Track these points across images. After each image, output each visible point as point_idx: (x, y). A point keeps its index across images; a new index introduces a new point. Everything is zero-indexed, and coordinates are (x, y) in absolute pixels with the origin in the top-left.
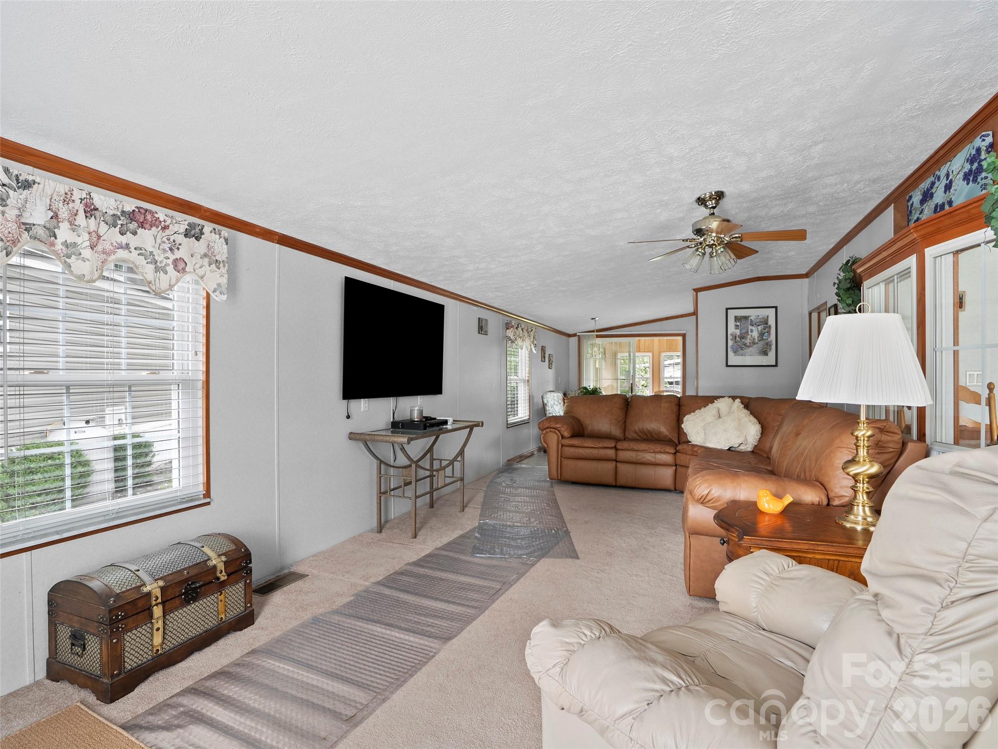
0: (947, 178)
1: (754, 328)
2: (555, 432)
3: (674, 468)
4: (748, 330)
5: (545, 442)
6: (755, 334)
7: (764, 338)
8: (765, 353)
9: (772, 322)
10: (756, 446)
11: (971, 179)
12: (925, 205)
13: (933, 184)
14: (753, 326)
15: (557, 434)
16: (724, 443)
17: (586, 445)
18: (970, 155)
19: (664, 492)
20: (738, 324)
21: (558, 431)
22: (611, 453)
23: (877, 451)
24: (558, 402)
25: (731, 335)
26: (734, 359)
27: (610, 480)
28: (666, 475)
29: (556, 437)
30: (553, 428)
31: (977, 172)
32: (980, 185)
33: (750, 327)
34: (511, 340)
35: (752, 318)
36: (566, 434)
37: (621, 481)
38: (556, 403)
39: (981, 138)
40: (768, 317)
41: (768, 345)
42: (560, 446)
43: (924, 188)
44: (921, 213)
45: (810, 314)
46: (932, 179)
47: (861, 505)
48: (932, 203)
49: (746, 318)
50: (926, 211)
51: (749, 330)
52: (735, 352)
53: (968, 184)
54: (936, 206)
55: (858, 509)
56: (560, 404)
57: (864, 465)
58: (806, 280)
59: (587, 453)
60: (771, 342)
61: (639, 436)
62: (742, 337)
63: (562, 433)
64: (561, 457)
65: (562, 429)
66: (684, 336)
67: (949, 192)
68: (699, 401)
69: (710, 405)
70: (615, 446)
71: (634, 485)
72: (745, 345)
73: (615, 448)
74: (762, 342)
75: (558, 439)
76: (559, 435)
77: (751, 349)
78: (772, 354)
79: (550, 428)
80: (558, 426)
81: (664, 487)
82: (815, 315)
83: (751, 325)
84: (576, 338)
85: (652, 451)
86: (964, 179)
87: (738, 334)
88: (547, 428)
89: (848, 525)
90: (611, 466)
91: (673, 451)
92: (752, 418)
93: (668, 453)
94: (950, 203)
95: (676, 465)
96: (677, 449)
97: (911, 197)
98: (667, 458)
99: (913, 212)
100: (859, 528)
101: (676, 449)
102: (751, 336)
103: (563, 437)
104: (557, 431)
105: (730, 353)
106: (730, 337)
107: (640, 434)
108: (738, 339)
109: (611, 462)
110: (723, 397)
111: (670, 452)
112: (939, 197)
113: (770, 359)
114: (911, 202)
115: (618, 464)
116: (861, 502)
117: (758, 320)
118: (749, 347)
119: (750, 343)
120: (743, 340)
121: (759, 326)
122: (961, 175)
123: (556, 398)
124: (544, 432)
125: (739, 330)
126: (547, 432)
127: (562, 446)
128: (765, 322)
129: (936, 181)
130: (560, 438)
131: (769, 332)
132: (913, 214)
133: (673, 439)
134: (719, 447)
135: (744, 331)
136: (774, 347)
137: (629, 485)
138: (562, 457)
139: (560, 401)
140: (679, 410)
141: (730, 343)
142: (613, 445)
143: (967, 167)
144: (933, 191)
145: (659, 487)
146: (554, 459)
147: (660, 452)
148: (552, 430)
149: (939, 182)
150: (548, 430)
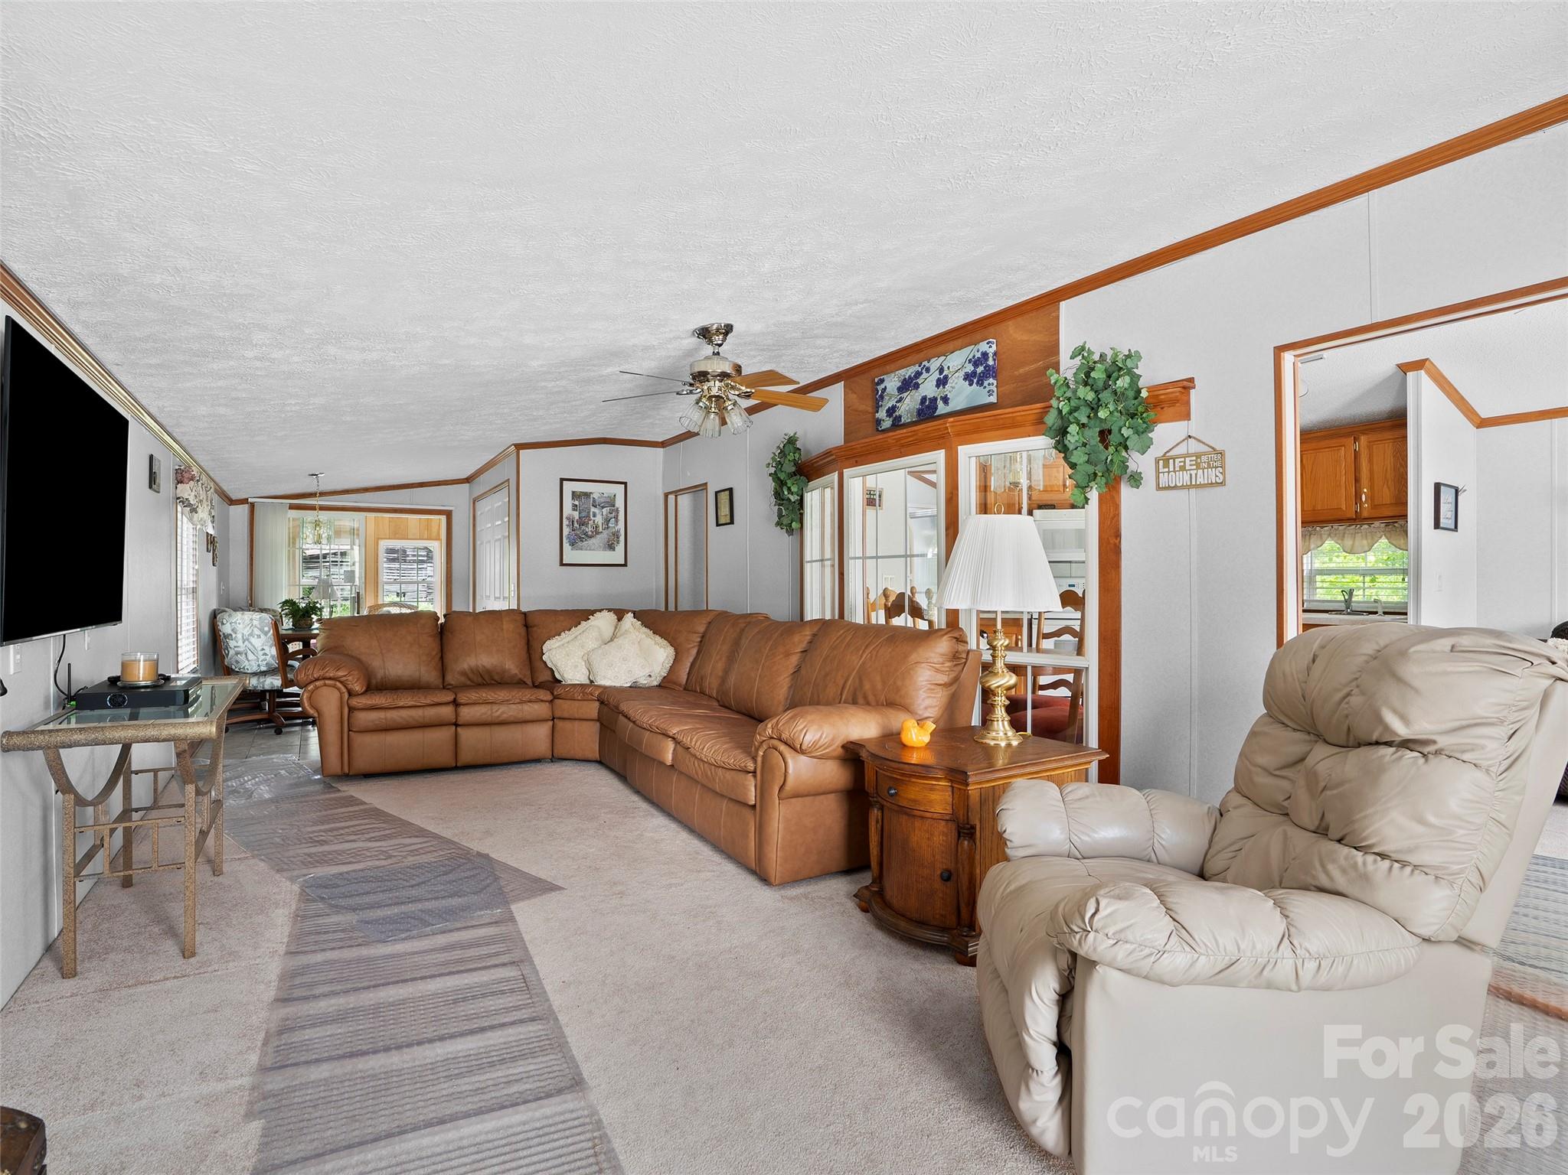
0: (941, 373)
1: (596, 511)
2: (334, 686)
3: (551, 723)
4: (589, 512)
5: (312, 707)
6: (599, 520)
7: (610, 525)
8: (611, 547)
9: (620, 503)
10: (665, 677)
11: (975, 381)
12: (905, 394)
13: (918, 374)
14: (596, 507)
15: (339, 689)
16: (623, 678)
17: (401, 704)
18: (974, 357)
19: (533, 765)
20: (577, 503)
21: (341, 682)
22: (447, 712)
23: (955, 663)
24: (261, 630)
25: (567, 518)
26: (570, 556)
27: (447, 759)
28: (539, 736)
29: (336, 694)
30: (330, 679)
31: (983, 376)
32: (987, 389)
33: (593, 509)
34: (190, 505)
35: (595, 496)
36: (358, 687)
37: (466, 757)
38: (257, 632)
39: (988, 343)
40: (615, 496)
41: (616, 535)
42: (346, 710)
43: (904, 375)
44: (899, 401)
45: (666, 496)
46: (917, 368)
47: (1000, 720)
48: (917, 394)
49: (587, 495)
50: (907, 401)
51: (591, 514)
52: (572, 544)
53: (971, 385)
54: (924, 399)
55: (998, 725)
56: (266, 634)
57: (1004, 676)
58: (661, 450)
59: (401, 717)
60: (618, 531)
61: (470, 680)
62: (583, 522)
63: (350, 686)
64: (349, 730)
65: (350, 678)
66: (449, 514)
67: (944, 388)
68: (562, 618)
69: (583, 623)
70: (455, 699)
71: (488, 760)
72: (586, 534)
73: (455, 703)
74: (605, 532)
75: (341, 698)
76: (344, 690)
77: (593, 541)
78: (620, 548)
79: (324, 679)
80: (340, 673)
81: (536, 756)
82: (671, 498)
83: (593, 506)
84: (246, 507)
85: (519, 701)
86: (965, 379)
87: (577, 517)
88: (317, 680)
89: (992, 743)
90: (444, 735)
91: (549, 697)
92: (658, 638)
93: (542, 701)
94: (946, 400)
95: (553, 720)
96: (555, 693)
97: (882, 381)
98: (541, 709)
99: (887, 398)
100: (1003, 744)
101: (553, 694)
102: (594, 521)
103: (351, 694)
104: (338, 684)
105: (566, 545)
106: (565, 522)
107: (471, 675)
108: (576, 525)
109: (447, 727)
110: (600, 611)
111: (545, 699)
112: (928, 388)
113: (617, 556)
114: (882, 386)
115: (459, 729)
116: (999, 716)
117: (602, 500)
118: (591, 537)
119: (593, 532)
120: (583, 527)
121: (603, 507)
122: (961, 374)
123: (255, 623)
124: (311, 687)
125: (577, 513)
126: (317, 688)
127: (351, 709)
128: (611, 502)
129: (924, 371)
130: (346, 696)
131: (616, 518)
132: (885, 401)
133: (525, 680)
134: (618, 684)
135: (583, 514)
136: (622, 538)
137: (481, 761)
138: (349, 728)
139: (266, 629)
140: (528, 633)
141: (566, 531)
142: (450, 698)
143: (970, 368)
144: (920, 381)
145: (527, 758)
146: (332, 736)
147: (530, 701)
148: (327, 682)
149: (928, 375)
150: (318, 683)
